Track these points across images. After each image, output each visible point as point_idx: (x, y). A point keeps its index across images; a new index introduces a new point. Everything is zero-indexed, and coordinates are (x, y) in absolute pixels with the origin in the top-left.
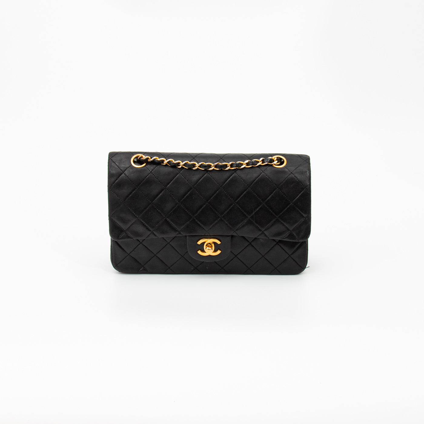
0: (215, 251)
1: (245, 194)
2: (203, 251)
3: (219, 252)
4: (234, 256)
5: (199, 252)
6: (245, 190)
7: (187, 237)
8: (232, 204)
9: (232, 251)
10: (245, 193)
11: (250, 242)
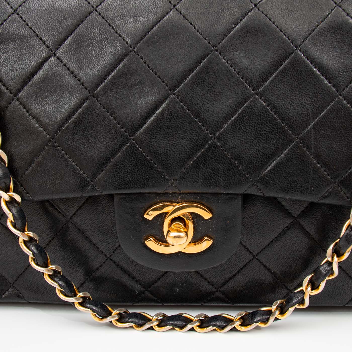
0: (196, 240)
1: (286, 67)
2: (162, 240)
3: (206, 244)
4: (251, 257)
5: (151, 244)
6: (286, 58)
7: (116, 199)
8: (246, 100)
9: (244, 243)
10: (285, 64)
11: (294, 215)
